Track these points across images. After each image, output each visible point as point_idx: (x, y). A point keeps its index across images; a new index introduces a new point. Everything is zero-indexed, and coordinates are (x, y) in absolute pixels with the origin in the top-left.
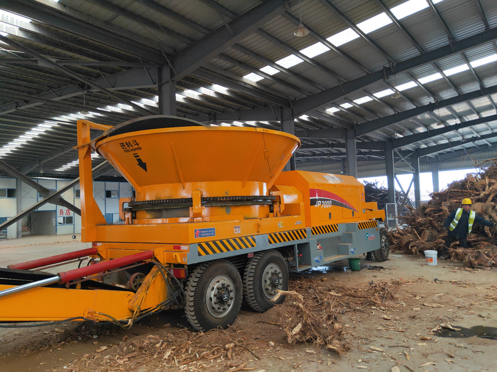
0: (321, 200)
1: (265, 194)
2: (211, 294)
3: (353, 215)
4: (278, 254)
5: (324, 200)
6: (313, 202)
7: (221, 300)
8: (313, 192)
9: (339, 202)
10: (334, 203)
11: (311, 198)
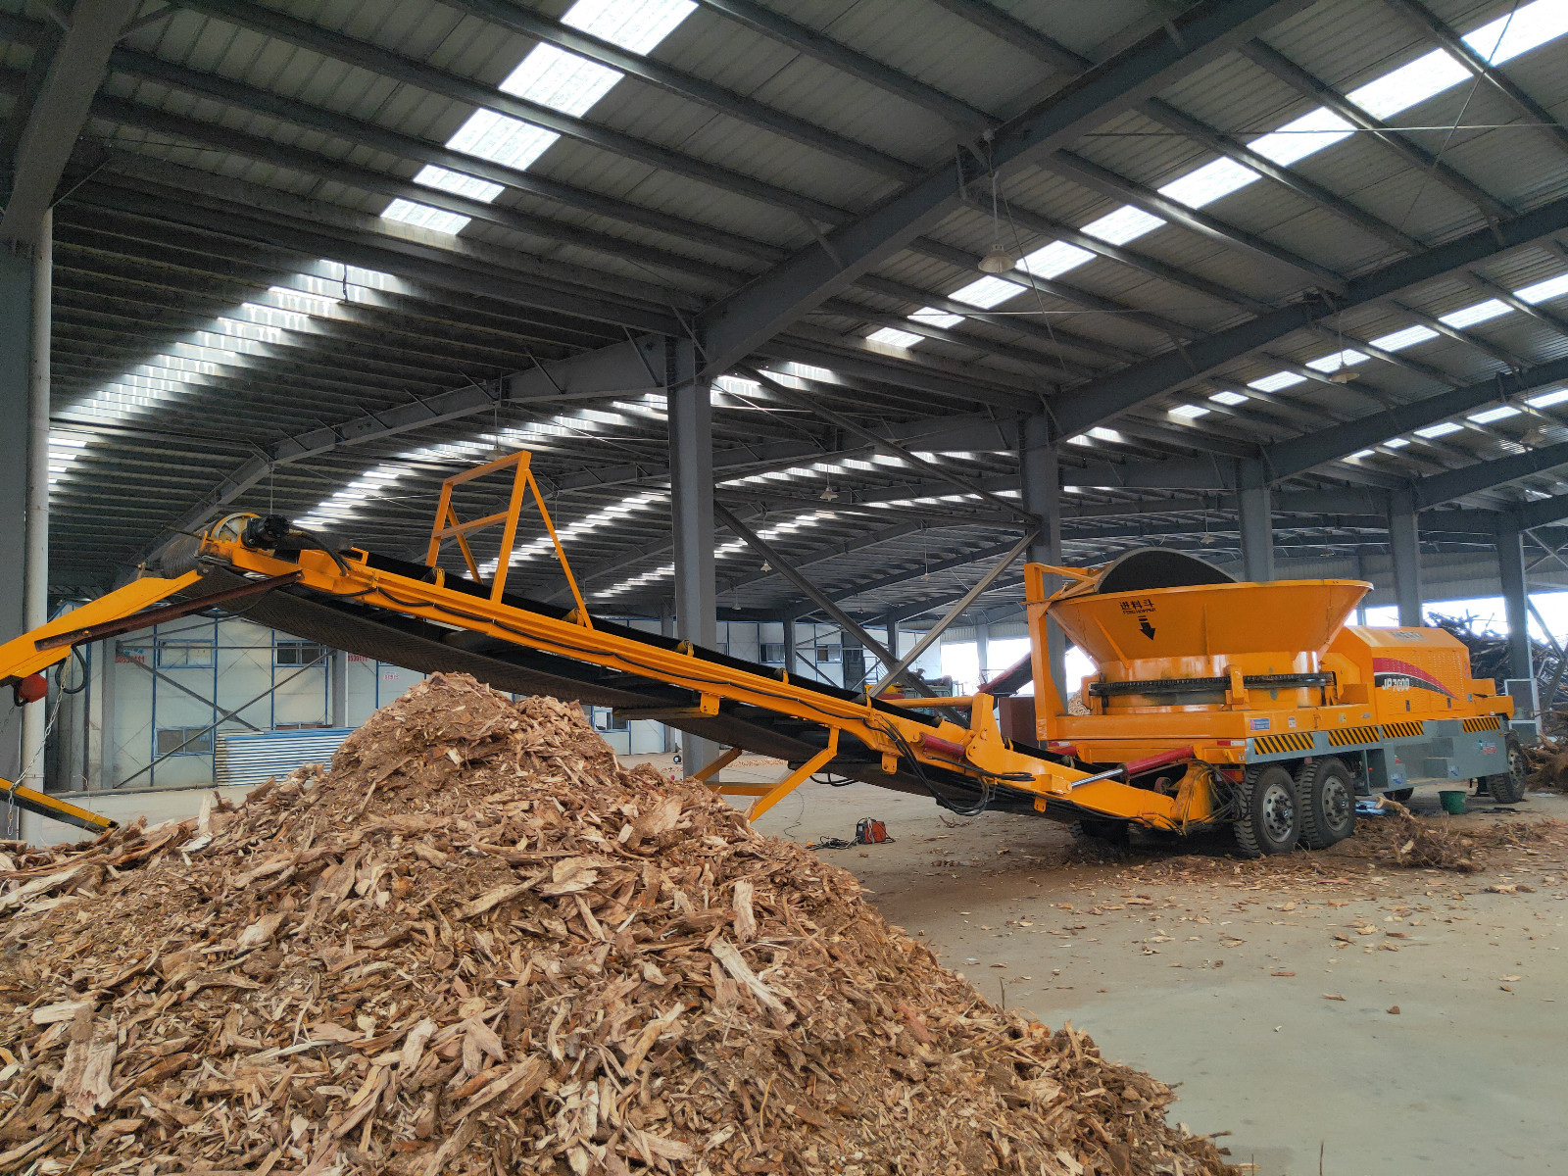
0: (1392, 677)
1: (1316, 671)
2: (1269, 808)
3: (1449, 706)
4: (1339, 764)
5: (1397, 677)
6: (1379, 682)
7: (1280, 818)
8: (1379, 664)
9: (1423, 682)
10: (1414, 683)
11: (1376, 674)
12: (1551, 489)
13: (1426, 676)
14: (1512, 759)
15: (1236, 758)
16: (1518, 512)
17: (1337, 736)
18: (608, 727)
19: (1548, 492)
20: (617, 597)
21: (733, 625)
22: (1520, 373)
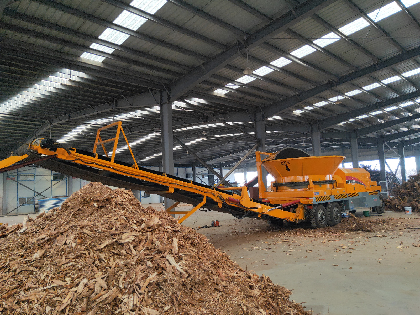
0: (351, 181)
1: (331, 180)
2: (319, 216)
3: (365, 188)
4: (337, 204)
5: (352, 181)
6: (347, 182)
7: (322, 218)
8: (347, 178)
9: (358, 182)
10: (356, 183)
11: (347, 180)
12: (391, 132)
13: (359, 181)
14: (381, 202)
15: (311, 203)
16: (382, 138)
17: (337, 196)
18: (145, 196)
19: (390, 133)
20: (147, 161)
21: (179, 168)
22: (383, 102)
